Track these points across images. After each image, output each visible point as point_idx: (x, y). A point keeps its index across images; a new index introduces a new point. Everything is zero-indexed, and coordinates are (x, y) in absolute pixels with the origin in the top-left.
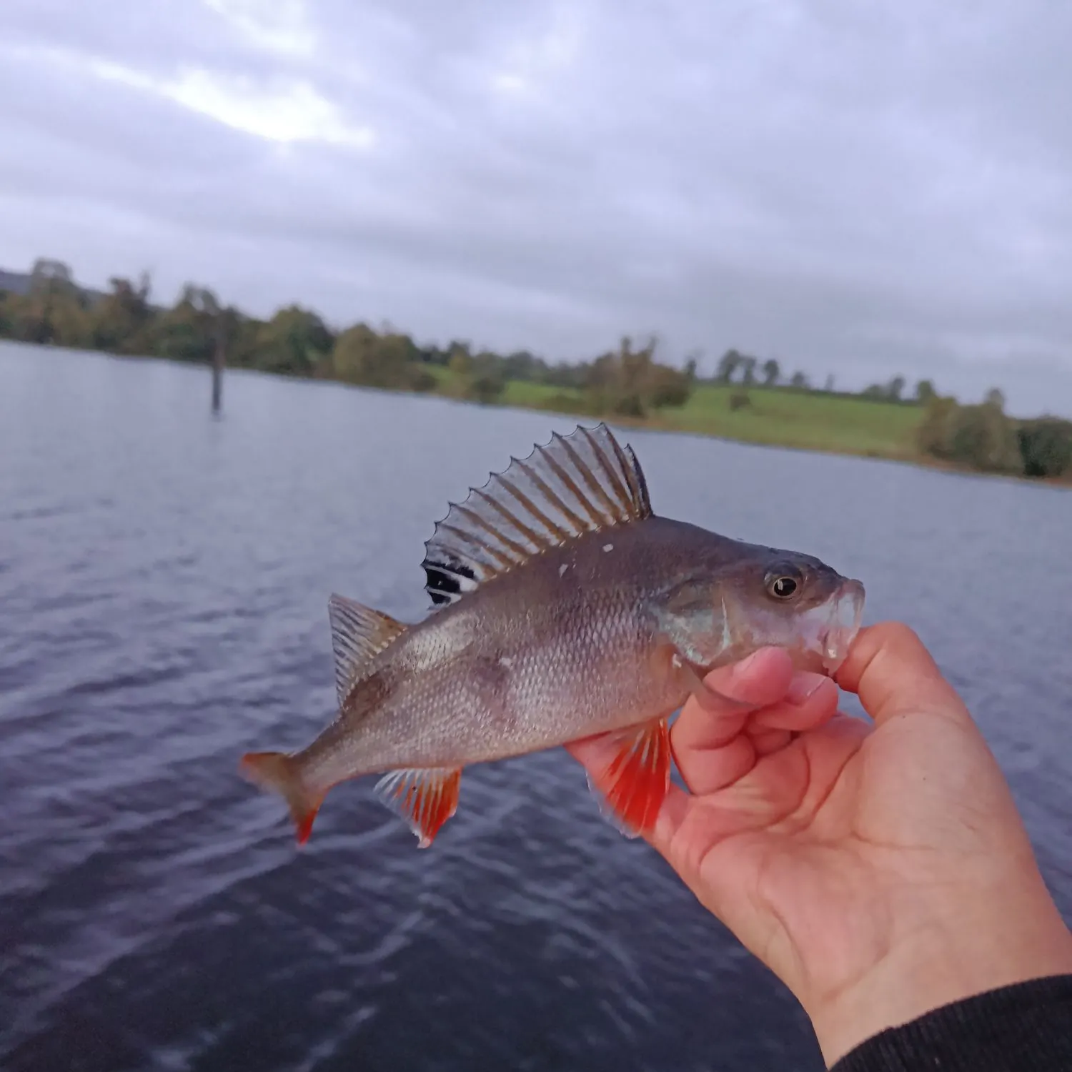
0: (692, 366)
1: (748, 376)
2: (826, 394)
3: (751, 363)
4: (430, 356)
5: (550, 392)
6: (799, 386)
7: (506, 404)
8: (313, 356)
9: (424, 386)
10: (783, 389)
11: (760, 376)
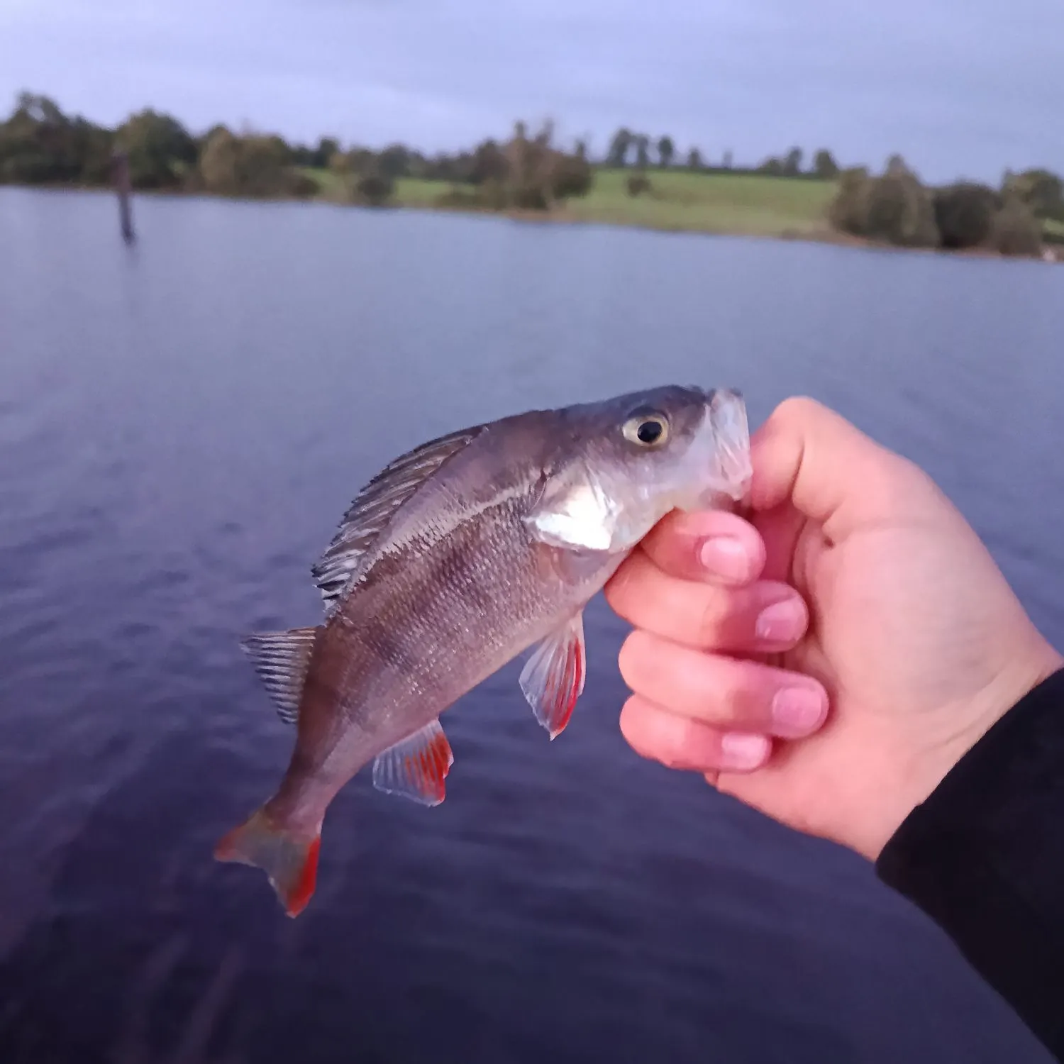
0: (581, 148)
1: (642, 156)
2: (725, 170)
3: (643, 142)
4: (301, 156)
5: (440, 188)
6: (695, 164)
7: (397, 205)
8: (178, 167)
9: (305, 191)
10: (679, 169)
11: (654, 156)
